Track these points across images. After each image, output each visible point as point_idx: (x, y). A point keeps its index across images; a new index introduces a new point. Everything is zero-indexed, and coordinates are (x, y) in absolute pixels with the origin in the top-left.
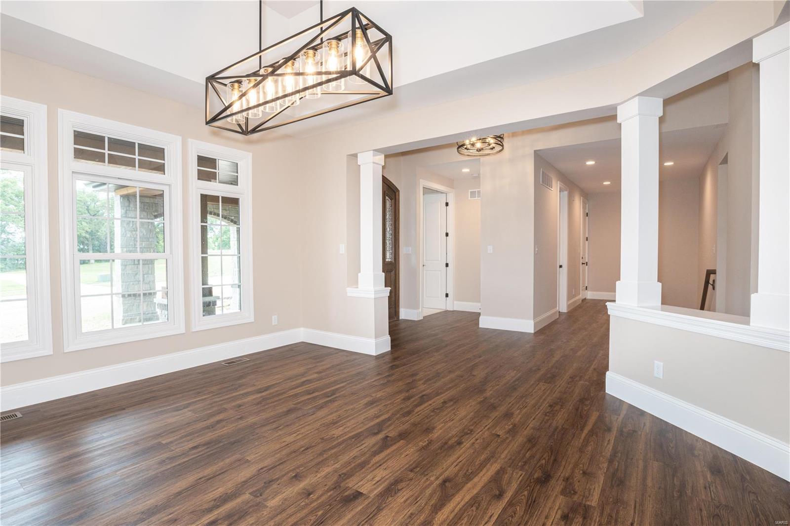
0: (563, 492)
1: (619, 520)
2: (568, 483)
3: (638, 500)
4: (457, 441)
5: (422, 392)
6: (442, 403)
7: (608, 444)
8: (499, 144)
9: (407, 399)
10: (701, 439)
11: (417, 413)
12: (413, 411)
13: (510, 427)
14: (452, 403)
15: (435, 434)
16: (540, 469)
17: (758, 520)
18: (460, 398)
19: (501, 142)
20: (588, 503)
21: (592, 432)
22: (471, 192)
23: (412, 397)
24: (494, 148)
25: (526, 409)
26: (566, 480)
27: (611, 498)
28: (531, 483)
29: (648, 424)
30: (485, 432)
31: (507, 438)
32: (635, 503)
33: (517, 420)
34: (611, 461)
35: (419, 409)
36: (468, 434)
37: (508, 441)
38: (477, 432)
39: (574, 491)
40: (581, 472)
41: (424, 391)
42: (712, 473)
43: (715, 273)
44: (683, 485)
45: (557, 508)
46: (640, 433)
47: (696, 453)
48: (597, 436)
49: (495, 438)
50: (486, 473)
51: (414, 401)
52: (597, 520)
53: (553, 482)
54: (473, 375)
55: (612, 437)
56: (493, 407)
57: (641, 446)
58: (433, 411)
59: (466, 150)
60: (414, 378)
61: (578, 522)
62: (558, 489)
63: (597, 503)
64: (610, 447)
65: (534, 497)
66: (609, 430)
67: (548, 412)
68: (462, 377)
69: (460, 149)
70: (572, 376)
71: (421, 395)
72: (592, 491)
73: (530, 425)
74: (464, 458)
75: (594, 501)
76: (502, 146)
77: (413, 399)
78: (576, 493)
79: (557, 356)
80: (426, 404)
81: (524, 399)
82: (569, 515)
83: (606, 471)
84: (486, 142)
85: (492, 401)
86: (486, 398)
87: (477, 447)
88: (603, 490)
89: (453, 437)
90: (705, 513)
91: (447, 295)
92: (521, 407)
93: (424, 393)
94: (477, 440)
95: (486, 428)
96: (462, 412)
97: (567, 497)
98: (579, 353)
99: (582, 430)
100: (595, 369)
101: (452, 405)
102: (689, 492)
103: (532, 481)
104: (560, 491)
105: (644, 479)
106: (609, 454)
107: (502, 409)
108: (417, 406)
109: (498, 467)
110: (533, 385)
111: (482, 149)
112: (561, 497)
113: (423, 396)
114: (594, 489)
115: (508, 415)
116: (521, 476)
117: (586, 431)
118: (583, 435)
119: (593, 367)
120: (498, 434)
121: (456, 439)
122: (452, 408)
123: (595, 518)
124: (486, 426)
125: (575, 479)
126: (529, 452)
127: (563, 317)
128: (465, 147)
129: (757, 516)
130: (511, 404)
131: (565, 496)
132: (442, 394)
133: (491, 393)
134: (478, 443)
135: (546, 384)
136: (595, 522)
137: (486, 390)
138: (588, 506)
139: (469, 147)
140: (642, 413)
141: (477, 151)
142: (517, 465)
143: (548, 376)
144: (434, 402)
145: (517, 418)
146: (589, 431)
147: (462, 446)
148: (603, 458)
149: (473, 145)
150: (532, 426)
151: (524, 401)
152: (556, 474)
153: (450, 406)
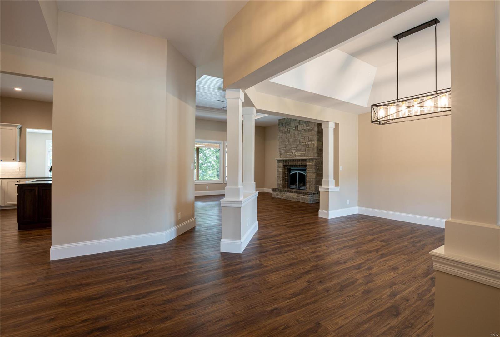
5: (360, 272)
6: (347, 263)
9: (370, 269)
11: (363, 259)
12: (366, 261)
14: (340, 262)
15: (354, 250)
23: (367, 269)
35: (362, 261)
36: (339, 249)
51: (365, 266)
58: (353, 259)
71: (360, 270)
80: (357, 263)
89: (346, 249)
93: (357, 271)
96: (337, 257)
101: (341, 260)
108: (363, 263)
113: (359, 269)
132: (344, 269)
144: (351, 264)
153: (342, 260)
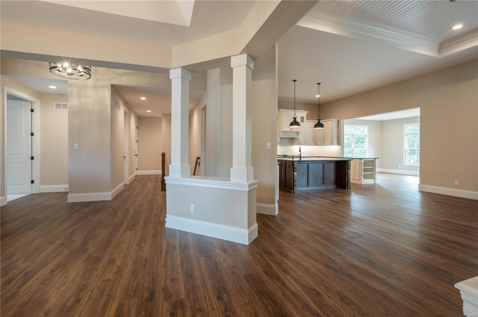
0: (165, 299)
1: (199, 299)
2: (166, 291)
3: (202, 282)
4: (75, 300)
7: (177, 257)
8: (88, 74)
10: (214, 238)
12: (18, 292)
13: (116, 270)
15: (51, 304)
16: (146, 290)
17: (246, 267)
18: (66, 263)
19: (90, 73)
20: (181, 298)
21: (167, 253)
22: (56, 104)
23: (13, 279)
24: (83, 75)
25: (123, 253)
26: (164, 289)
27: (190, 288)
28: (144, 303)
29: (191, 238)
30: (97, 282)
31: (116, 279)
32: (202, 285)
33: (119, 262)
34: (182, 266)
36: (83, 289)
37: (118, 281)
38: (91, 285)
39: (171, 295)
40: (170, 280)
41: (26, 269)
42: (224, 252)
43: (200, 159)
44: (216, 264)
45: (165, 312)
46: (189, 244)
47: (214, 245)
48: (170, 255)
49: (107, 283)
50: (109, 313)
52: (189, 306)
53: (157, 295)
54: (73, 240)
55: (177, 252)
56: (98, 260)
57: (192, 251)
59: (58, 72)
60: (11, 260)
61: (180, 314)
62: (162, 298)
63: (185, 295)
64: (179, 257)
65: (149, 313)
66: (175, 248)
67: (138, 250)
68: (64, 244)
69: (52, 70)
70: (144, 223)
72: (180, 289)
73: (129, 263)
74: (87, 312)
75: (183, 295)
76: (90, 75)
77: (15, 280)
78: (172, 295)
79: (131, 212)
80: (32, 280)
81: (119, 246)
82: (174, 312)
83: (182, 273)
84: (76, 70)
85: (96, 255)
86: (90, 255)
87: (95, 297)
88: (185, 285)
89: (70, 298)
90: (229, 273)
91: (32, 182)
92: (119, 252)
94: (92, 291)
95: (98, 278)
96: (72, 274)
97: (168, 300)
98: (143, 208)
99: (161, 254)
100: (155, 215)
101: (61, 271)
102: (219, 266)
103: (144, 302)
104: (163, 299)
105: (201, 269)
106: (180, 262)
107: (106, 259)
108: (21, 286)
109: (117, 304)
110: (122, 234)
111: (72, 74)
112: (165, 302)
114: (180, 287)
115: (111, 262)
116: (135, 302)
117: (163, 254)
118: (163, 257)
119: (154, 214)
120: (109, 278)
121: (74, 299)
122: (61, 274)
123: (187, 305)
124: (97, 277)
125: (169, 286)
126: (135, 282)
127: (127, 187)
128: (57, 69)
129: (245, 265)
130: (111, 253)
131: (167, 301)
133: (93, 249)
134: (94, 293)
135: (131, 232)
136: (188, 307)
137: (87, 249)
138: (181, 299)
139: (61, 69)
140: (186, 233)
141: (68, 74)
142: (130, 295)
143: (130, 226)
144: (40, 276)
145: (118, 262)
146: (165, 253)
147: (81, 302)
148: (178, 266)
149: (65, 69)
150: (131, 263)
151: (120, 247)
152: (157, 289)
